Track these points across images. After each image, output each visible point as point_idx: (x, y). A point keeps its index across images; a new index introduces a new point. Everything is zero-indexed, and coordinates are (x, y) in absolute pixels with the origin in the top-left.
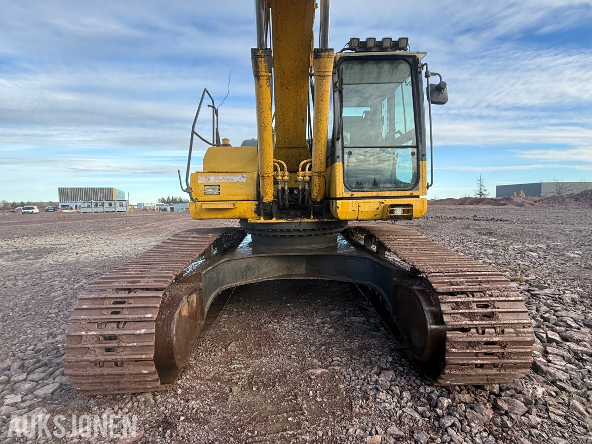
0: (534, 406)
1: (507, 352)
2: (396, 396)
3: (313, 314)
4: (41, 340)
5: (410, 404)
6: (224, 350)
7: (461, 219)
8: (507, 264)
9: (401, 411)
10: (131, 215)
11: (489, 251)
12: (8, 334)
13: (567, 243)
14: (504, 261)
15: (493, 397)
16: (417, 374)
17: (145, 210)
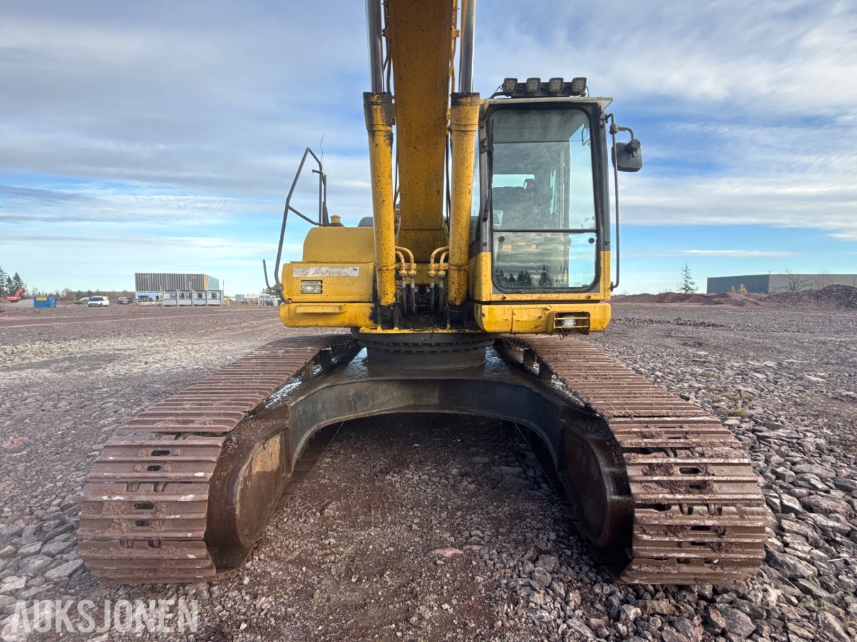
0: (765, 622)
1: (725, 543)
2: (559, 599)
3: (448, 460)
4: (72, 491)
5: (579, 612)
6: (318, 514)
7: (660, 322)
8: (722, 389)
9: (565, 626)
10: (225, 310)
11: (698, 369)
12: (30, 480)
13: (806, 359)
14: (719, 385)
15: (703, 603)
16: (592, 563)
17: (244, 303)
